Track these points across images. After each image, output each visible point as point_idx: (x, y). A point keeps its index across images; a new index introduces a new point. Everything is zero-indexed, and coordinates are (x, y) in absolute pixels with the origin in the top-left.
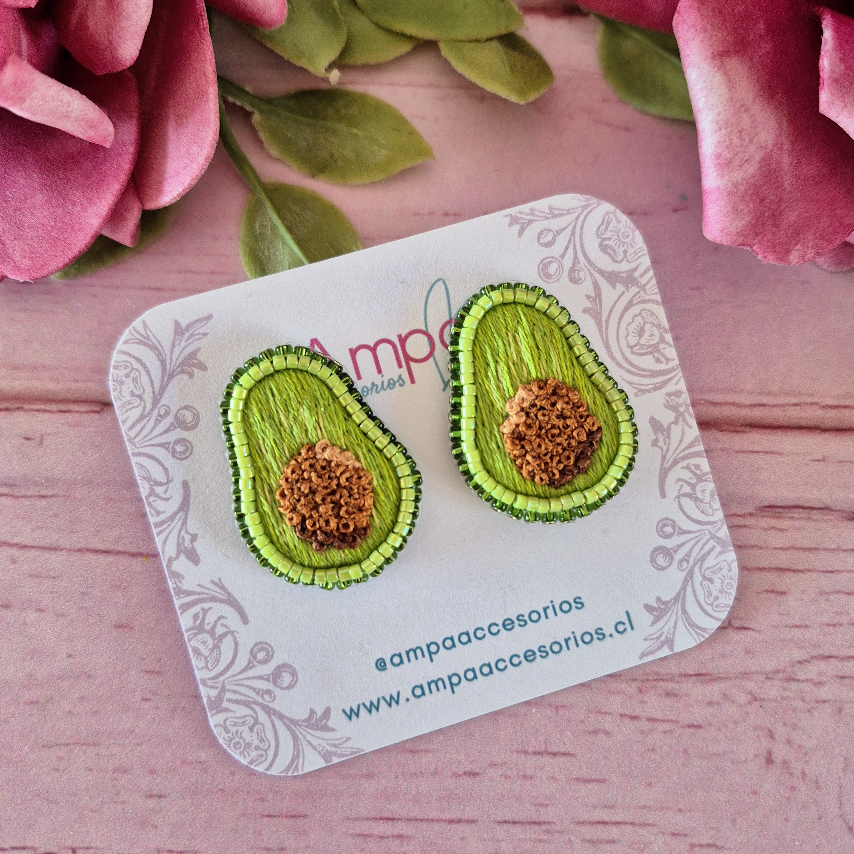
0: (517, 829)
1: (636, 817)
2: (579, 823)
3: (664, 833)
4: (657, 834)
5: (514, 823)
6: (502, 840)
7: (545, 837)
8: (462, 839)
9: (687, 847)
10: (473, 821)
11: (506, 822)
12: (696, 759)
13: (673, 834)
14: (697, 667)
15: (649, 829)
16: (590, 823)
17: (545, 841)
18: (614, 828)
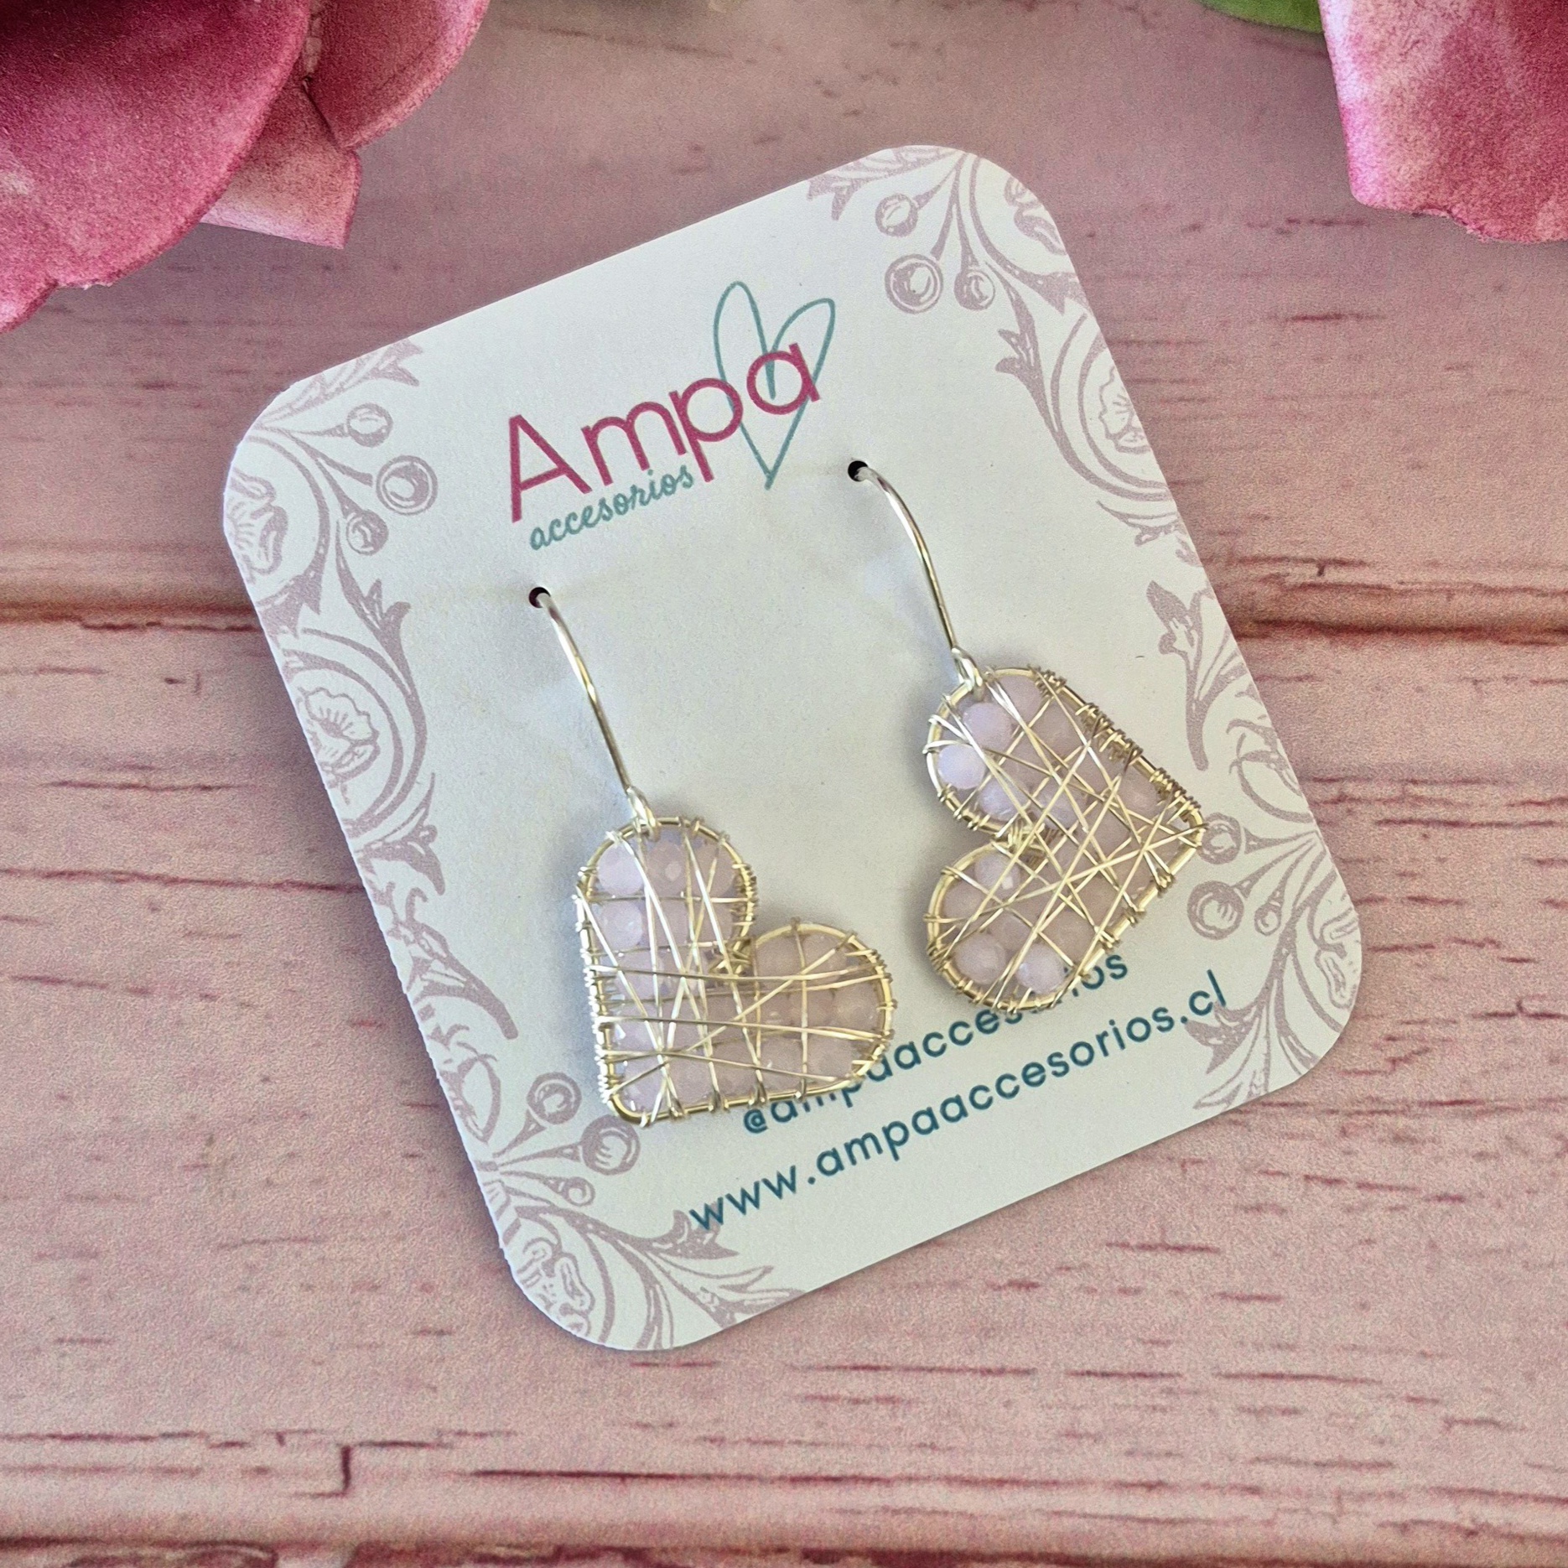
0: (1109, 1385)
1: (1335, 1367)
2: (1229, 1376)
3: (1393, 1397)
4: (1380, 1398)
5: (1105, 1375)
6: (1082, 1406)
7: (1164, 1403)
8: (1008, 1404)
9: (1440, 1425)
10: (1027, 1372)
11: (1089, 1373)
12: (1453, 1261)
13: (1412, 1399)
14: (1455, 1088)
15: (1364, 1388)
16: (1251, 1377)
17: (1164, 1410)
18: (1296, 1386)
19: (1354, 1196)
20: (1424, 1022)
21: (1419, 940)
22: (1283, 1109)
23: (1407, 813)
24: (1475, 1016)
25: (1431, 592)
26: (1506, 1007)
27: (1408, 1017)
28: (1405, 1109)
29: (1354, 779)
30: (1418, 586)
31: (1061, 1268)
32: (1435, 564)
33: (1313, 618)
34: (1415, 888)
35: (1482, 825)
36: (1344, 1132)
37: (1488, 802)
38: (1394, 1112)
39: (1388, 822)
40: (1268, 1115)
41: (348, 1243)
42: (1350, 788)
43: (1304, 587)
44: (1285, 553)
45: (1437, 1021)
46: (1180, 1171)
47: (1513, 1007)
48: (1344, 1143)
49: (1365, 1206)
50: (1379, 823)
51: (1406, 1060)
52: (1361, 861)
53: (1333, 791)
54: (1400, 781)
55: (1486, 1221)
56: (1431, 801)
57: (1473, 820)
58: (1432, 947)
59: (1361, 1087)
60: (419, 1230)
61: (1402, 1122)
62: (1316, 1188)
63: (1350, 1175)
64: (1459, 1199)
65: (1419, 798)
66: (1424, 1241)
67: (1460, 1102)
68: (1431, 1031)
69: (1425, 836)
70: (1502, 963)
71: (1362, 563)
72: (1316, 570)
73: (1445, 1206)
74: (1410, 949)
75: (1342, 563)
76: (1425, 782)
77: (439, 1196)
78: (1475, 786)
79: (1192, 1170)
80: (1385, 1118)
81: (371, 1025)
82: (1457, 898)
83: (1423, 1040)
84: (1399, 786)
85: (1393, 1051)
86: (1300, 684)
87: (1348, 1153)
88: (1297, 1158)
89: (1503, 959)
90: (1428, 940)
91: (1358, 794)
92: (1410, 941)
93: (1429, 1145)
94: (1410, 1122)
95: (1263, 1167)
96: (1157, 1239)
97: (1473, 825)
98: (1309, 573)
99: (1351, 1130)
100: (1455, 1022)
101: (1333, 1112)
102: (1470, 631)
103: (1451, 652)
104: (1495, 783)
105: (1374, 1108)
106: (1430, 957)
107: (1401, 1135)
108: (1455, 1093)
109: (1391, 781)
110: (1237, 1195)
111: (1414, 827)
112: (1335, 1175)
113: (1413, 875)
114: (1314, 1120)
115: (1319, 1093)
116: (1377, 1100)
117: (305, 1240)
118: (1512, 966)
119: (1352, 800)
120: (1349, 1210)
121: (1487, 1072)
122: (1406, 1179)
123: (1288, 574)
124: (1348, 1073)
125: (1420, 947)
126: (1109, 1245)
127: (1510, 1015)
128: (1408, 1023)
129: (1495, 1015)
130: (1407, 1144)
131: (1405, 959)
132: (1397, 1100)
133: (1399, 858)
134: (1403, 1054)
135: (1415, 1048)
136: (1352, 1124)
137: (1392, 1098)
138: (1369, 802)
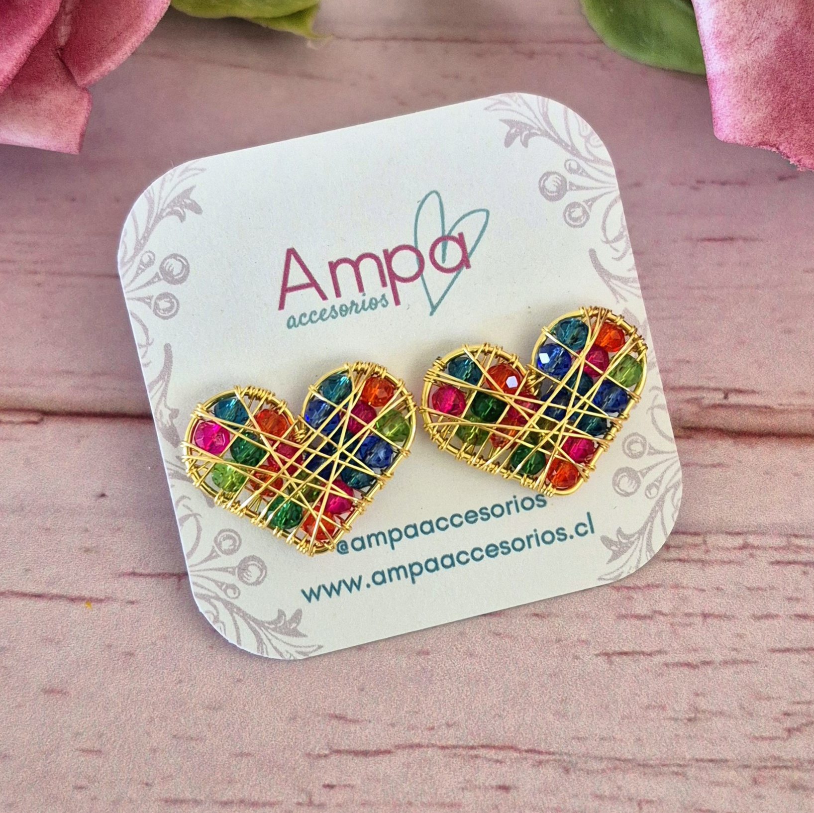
20: (809, 703)
21: (804, 645)
22: (711, 764)
23: (791, 557)
25: (801, 411)
27: (798, 699)
28: (798, 765)
29: (754, 533)
30: (792, 407)
33: (722, 427)
34: (799, 609)
36: (755, 782)
38: (791, 768)
39: (778, 563)
40: (700, 769)
42: (752, 539)
43: (715, 406)
44: (701, 384)
46: (637, 808)
48: (756, 790)
50: (772, 563)
51: (798, 729)
52: (760, 589)
53: (739, 541)
54: (786, 535)
56: (807, 549)
59: (765, 748)
61: (796, 775)
65: (799, 547)
69: (804, 572)
71: (753, 392)
72: (722, 396)
74: (797, 651)
75: (740, 391)
76: (803, 536)
79: (646, 808)
80: (785, 772)
83: (809, 716)
84: (785, 539)
85: (788, 723)
86: (714, 469)
87: (759, 796)
88: (722, 800)
90: (809, 645)
91: (756, 543)
92: (798, 645)
94: (802, 775)
95: (697, 806)
98: (718, 398)
99: (760, 780)
101: (746, 767)
105: (776, 764)
107: (796, 784)
109: (780, 535)
111: (796, 566)
113: (798, 600)
114: (733, 773)
116: (778, 758)
119: (753, 547)
123: (704, 398)
124: (756, 738)
125: (804, 649)
128: (798, 703)
130: (801, 791)
131: (794, 658)
132: (793, 758)
133: (787, 588)
134: (795, 726)
135: (804, 721)
136: (761, 775)
137: (789, 757)
138: (765, 549)
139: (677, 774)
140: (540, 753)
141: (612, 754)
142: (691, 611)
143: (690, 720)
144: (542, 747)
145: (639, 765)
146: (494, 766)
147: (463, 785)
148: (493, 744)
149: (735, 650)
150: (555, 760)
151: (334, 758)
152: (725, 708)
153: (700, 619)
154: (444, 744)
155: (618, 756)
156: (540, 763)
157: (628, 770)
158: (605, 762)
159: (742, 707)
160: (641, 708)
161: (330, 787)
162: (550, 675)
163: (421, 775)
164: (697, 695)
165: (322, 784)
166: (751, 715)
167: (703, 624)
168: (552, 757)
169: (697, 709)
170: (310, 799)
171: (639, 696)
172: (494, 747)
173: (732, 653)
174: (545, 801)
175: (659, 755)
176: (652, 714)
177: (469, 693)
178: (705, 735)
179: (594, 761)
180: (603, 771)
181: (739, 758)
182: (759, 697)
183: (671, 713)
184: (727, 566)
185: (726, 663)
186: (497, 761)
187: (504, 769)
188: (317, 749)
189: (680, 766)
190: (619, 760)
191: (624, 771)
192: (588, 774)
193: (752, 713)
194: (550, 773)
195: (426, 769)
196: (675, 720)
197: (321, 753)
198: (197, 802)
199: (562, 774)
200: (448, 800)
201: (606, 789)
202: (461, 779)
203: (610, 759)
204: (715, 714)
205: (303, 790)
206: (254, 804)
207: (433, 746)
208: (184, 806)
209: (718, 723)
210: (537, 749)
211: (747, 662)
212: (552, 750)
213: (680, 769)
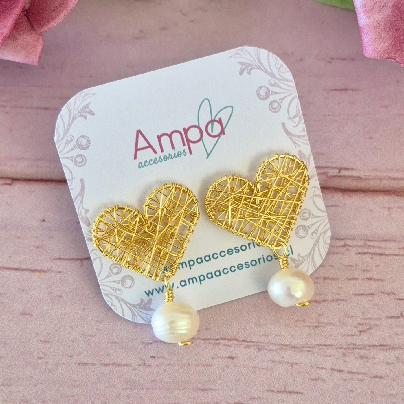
12: (379, 397)
19: (346, 376)
20: (370, 319)
21: (369, 292)
22: (325, 347)
23: (366, 250)
24: (388, 317)
25: (375, 179)
26: (397, 314)
27: (365, 317)
28: (364, 347)
29: (349, 239)
30: (371, 177)
31: (252, 398)
32: (376, 170)
33: (337, 187)
34: (368, 275)
35: (390, 255)
36: (344, 355)
37: (392, 247)
38: (360, 348)
39: (360, 253)
40: (320, 349)
41: (18, 386)
42: (348, 242)
43: (334, 176)
44: (328, 165)
45: (375, 319)
46: (291, 367)
47: (399, 315)
48: (344, 359)
49: (350, 379)
50: (357, 254)
51: (365, 331)
52: (351, 266)
53: (342, 243)
54: (364, 240)
55: (390, 385)
56: (374, 247)
57: (387, 253)
58: (374, 294)
59: (349, 340)
60: (42, 383)
61: (363, 352)
62: (335, 373)
63: (346, 369)
64: (381, 377)
65: (370, 246)
66: (369, 391)
67: (382, 345)
68: (372, 322)
69: (372, 258)
70: (396, 300)
71: (352, 169)
72: (337, 171)
73: (376, 379)
74: (366, 295)
75: (346, 169)
76: (372, 240)
77: (49, 371)
78: (388, 242)
79: (295, 367)
80: (358, 351)
81: (28, 314)
82: (382, 279)
83: (370, 325)
84: (363, 242)
85: (360, 328)
86: (332, 208)
87: (345, 361)
88: (329, 363)
89: (396, 299)
90: (372, 292)
91: (350, 244)
92: (366, 292)
93: (371, 359)
94: (365, 352)
95: (318, 366)
96: (283, 389)
97: (387, 255)
98: (336, 172)
99: (347, 354)
100: (380, 319)
101: (341, 348)
102: (387, 192)
103: (381, 198)
104: (394, 241)
105: (354, 346)
106: (373, 298)
107: (363, 356)
108: (380, 342)
109: (361, 240)
110: (309, 374)
111: (368, 255)
112: (341, 369)
113: (368, 271)
114: (334, 351)
115: (336, 341)
116: (355, 344)
117: (4, 385)
118: (398, 301)
119: (348, 246)
120: (345, 380)
121: (391, 336)
122: (363, 370)
123: (329, 172)
124: (345, 335)
125: (369, 294)
126: (267, 391)
127: (398, 317)
128: (365, 319)
129: (393, 317)
130: (364, 359)
131: (365, 298)
132: (361, 345)
133: (363, 265)
134: (363, 329)
135: (367, 328)
136: (347, 352)
137: (360, 344)
138: (354, 246)
139: (309, 351)
140: (248, 342)
141: (280, 342)
142: (318, 276)
143: (316, 327)
144: (249, 339)
145: (292, 347)
146: (227, 348)
147: (213, 356)
148: (226, 338)
149: (338, 294)
150: (254, 345)
151: (154, 345)
152: (332, 321)
153: (322, 280)
154: (205, 338)
155: (283, 343)
156: (248, 346)
157: (287, 349)
158: (277, 346)
159: (340, 321)
160: (294, 321)
161: (153, 357)
162: (253, 306)
163: (194, 352)
164: (320, 315)
165: (149, 356)
166: (343, 324)
167: (324, 282)
168: (253, 344)
169: (319, 321)
170: (144, 363)
171: (293, 316)
172: (227, 339)
173: (337, 296)
174: (249, 363)
175: (301, 343)
176: (299, 324)
177: (216, 315)
178: (323, 334)
179: (272, 346)
180: (276, 350)
181: (337, 344)
182: (348, 316)
183: (307, 324)
184: (336, 255)
185: (333, 300)
186: (228, 345)
187: (231, 349)
188: (147, 340)
189: (311, 348)
190: (283, 345)
191: (285, 350)
192: (269, 351)
193: (344, 324)
194: (252, 351)
195: (196, 349)
196: (309, 326)
197: (149, 342)
198: (93, 364)
199: (258, 351)
200: (206, 363)
201: (277, 358)
202: (212, 353)
203: (279, 344)
204: (327, 324)
205: (141, 359)
206: (119, 365)
207: (199, 339)
208: (88, 366)
209: (329, 328)
210: (246, 340)
211: (343, 300)
212: (253, 340)
213: (310, 349)
